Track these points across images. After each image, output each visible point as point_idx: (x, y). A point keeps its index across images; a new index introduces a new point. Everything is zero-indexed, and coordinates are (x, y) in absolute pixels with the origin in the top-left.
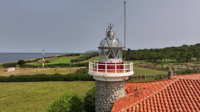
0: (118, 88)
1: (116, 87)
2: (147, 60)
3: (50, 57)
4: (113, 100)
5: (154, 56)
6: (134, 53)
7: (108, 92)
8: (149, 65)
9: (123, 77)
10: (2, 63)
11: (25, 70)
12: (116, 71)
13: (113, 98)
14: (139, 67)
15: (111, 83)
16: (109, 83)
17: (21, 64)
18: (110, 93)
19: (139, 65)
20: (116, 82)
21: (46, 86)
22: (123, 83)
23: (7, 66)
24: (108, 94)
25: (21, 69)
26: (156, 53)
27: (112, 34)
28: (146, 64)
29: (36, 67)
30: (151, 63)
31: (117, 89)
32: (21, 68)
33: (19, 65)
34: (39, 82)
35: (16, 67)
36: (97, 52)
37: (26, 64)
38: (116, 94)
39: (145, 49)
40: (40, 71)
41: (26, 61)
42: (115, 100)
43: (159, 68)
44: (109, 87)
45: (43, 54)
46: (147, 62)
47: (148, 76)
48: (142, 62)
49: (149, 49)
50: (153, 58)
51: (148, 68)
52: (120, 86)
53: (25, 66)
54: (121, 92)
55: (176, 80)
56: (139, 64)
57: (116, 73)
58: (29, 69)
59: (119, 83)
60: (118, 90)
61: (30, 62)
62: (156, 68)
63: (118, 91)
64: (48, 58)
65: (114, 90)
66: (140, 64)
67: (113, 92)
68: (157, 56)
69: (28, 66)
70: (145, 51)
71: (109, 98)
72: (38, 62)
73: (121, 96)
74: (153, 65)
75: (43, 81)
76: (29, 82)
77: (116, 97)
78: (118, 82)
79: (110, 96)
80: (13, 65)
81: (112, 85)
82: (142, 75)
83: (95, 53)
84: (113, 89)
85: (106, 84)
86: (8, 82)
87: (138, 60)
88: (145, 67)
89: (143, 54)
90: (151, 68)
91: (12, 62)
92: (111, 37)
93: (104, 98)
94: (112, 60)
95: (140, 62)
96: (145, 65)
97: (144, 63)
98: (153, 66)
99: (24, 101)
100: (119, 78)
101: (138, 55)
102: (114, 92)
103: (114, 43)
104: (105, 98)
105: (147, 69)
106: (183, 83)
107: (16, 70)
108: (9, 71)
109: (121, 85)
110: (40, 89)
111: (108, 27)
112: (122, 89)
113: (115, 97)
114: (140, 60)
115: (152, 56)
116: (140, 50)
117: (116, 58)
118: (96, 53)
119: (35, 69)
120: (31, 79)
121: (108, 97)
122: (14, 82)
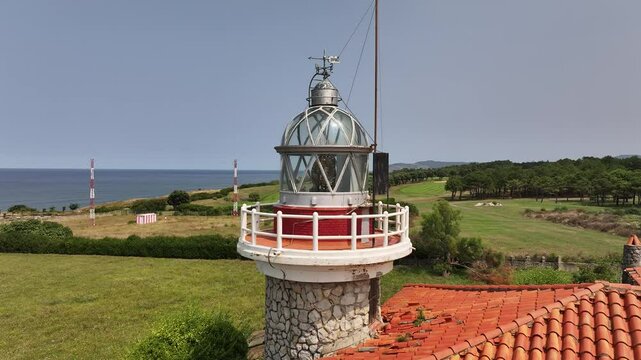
0: (337, 309)
1: (324, 305)
2: (586, 199)
3: (264, 184)
4: (313, 355)
5: (614, 182)
6: (540, 174)
7: (294, 321)
8: (591, 216)
9: (352, 268)
10: (134, 200)
11: (183, 221)
12: (316, 243)
13: (313, 348)
14: (550, 224)
15: (308, 288)
16: (297, 288)
17: (179, 202)
18: (304, 326)
19: (552, 214)
20: (323, 286)
21: (217, 274)
22: (357, 290)
23: (140, 208)
24: (295, 329)
25: (173, 219)
26: (623, 172)
27: (328, 95)
28: (579, 211)
29: (216, 213)
30: (603, 209)
31: (329, 314)
32: (175, 215)
33: (172, 207)
34: (200, 261)
35: (163, 213)
36: (412, 167)
37: (192, 203)
38: (325, 333)
39: (585, 158)
40: (223, 225)
41: (194, 196)
42: (322, 356)
43: (628, 227)
44: (300, 301)
45: (236, 175)
46: (590, 204)
47: (573, 259)
48: (564, 205)
49: (601, 156)
50: (612, 189)
51: (586, 227)
52: (342, 303)
53: (188, 208)
54: (348, 327)
55: (588, 292)
56: (553, 211)
57: (316, 251)
58: (197, 219)
59: (339, 290)
60: (333, 317)
61: (204, 196)
62: (614, 227)
63: (332, 322)
64: (259, 185)
65: (318, 316)
66: (556, 210)
67: (313, 325)
68: (626, 183)
69: (194, 209)
70: (588, 163)
71: (299, 346)
72: (228, 197)
73: (350, 343)
74: (607, 215)
75: (214, 258)
76: (177, 257)
77: (326, 343)
78: (337, 284)
79: (303, 339)
80: (156, 207)
81: (310, 295)
82: (548, 253)
83: (406, 170)
84: (314, 311)
85: (289, 289)
86: (123, 255)
87: (553, 196)
88: (573, 222)
89: (573, 176)
90: (596, 228)
91: (157, 198)
92: (321, 109)
93: (282, 342)
94: (315, 198)
95: (561, 203)
96: (576, 215)
97: (572, 208)
98: (606, 220)
99: (136, 318)
100: (331, 269)
101: (551, 180)
102: (319, 325)
103: (335, 130)
104: (287, 344)
105: (581, 229)
106: (619, 310)
107: (159, 220)
108: (141, 223)
109: (349, 299)
110: (195, 284)
111: (318, 69)
112: (351, 313)
113: (321, 343)
114: (560, 195)
115: (609, 184)
116: (564, 163)
117: (333, 192)
118: (412, 170)
119: (212, 219)
120: (182, 248)
121: (295, 340)
122: (134, 256)
